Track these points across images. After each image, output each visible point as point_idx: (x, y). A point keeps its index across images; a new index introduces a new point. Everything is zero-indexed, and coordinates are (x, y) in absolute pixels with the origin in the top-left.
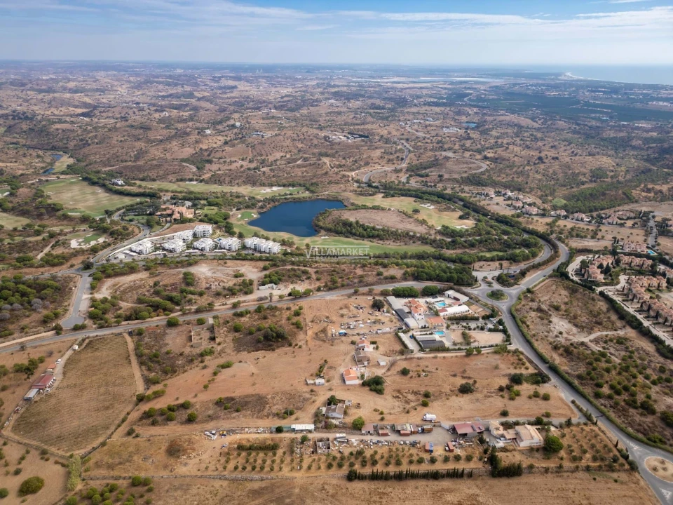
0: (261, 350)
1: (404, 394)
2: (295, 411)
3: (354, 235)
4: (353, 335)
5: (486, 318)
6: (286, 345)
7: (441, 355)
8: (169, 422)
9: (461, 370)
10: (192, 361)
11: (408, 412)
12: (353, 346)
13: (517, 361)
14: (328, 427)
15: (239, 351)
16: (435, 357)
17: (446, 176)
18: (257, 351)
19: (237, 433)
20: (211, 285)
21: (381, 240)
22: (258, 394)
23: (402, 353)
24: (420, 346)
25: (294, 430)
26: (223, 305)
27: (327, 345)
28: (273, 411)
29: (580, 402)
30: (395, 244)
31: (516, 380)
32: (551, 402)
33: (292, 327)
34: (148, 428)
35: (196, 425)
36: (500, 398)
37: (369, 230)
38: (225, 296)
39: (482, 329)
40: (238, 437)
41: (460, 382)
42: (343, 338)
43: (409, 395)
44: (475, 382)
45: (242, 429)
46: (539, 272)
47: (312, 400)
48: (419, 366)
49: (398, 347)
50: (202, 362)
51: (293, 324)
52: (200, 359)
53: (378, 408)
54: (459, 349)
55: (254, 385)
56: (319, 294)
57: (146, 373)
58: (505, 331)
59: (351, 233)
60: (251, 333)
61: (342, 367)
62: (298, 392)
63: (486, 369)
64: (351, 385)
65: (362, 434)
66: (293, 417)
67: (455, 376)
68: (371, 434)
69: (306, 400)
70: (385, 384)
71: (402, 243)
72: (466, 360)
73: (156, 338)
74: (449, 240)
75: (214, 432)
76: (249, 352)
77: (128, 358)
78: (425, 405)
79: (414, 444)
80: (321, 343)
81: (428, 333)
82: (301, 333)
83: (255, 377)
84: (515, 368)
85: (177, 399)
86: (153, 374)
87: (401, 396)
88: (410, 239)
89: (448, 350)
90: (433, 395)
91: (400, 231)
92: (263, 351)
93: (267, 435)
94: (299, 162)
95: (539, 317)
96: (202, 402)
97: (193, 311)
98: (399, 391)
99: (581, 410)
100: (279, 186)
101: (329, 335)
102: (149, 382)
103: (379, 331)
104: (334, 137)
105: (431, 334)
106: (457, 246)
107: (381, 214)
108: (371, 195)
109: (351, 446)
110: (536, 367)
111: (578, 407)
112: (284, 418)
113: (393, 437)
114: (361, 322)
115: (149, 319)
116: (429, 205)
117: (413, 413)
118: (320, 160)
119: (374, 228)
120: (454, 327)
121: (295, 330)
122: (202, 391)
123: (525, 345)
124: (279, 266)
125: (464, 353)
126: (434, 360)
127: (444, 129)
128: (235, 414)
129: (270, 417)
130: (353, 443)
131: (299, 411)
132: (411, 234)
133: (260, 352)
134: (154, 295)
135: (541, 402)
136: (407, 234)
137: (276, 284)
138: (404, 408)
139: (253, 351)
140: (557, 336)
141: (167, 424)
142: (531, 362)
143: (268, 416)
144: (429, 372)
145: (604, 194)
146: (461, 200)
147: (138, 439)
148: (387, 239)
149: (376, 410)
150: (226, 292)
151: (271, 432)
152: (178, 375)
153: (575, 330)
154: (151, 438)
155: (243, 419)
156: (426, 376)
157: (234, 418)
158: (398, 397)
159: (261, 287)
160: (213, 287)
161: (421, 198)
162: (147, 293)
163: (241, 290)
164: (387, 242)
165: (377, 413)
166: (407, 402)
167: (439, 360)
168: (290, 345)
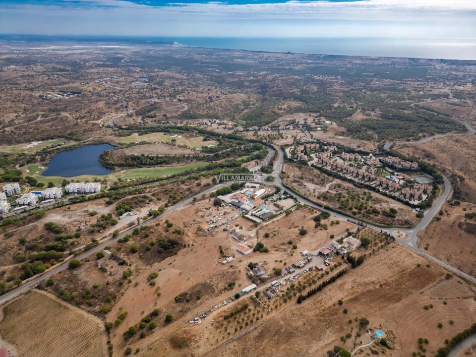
0: (167, 257)
1: (279, 247)
2: (234, 282)
3: (145, 164)
4: (220, 226)
5: (276, 193)
6: (182, 247)
7: (275, 219)
8: (153, 330)
9: (291, 224)
10: (121, 284)
11: (292, 255)
12: (226, 232)
13: (310, 210)
14: (263, 281)
16: (273, 222)
17: (168, 115)
18: (164, 259)
19: (212, 312)
20: (79, 227)
21: (168, 164)
23: (256, 226)
24: (262, 218)
25: (245, 293)
26: (103, 238)
27: (209, 238)
28: (221, 288)
29: (351, 219)
30: (179, 165)
31: (317, 219)
32: (341, 223)
33: (174, 235)
34: (140, 342)
35: (176, 322)
36: (321, 231)
37: (155, 159)
38: (99, 231)
39: (280, 199)
40: (215, 313)
41: (297, 231)
42: (216, 230)
43: (281, 246)
44: (303, 227)
45: (213, 307)
46: (277, 162)
47: (237, 272)
48: (270, 230)
49: (251, 224)
50: (130, 282)
51: (174, 233)
52: (126, 281)
53: (276, 259)
54: (281, 213)
55: (188, 279)
56: (169, 208)
57: (90, 309)
58: (291, 197)
59: (142, 164)
60: (148, 250)
61: (232, 246)
62: (224, 271)
63: (301, 219)
64: (249, 254)
65: (283, 277)
66: (237, 285)
67: (290, 228)
68: (287, 275)
69: (233, 273)
71: (184, 163)
72: (289, 217)
73: (72, 281)
74: (212, 155)
75: (196, 319)
76: (159, 262)
77: (60, 306)
78: (295, 248)
79: (311, 269)
80: (206, 237)
81: (259, 209)
82: (184, 236)
83: (183, 274)
84: (312, 214)
85: (143, 312)
86: (97, 307)
88: (187, 159)
89: (275, 216)
91: (178, 156)
92: (169, 258)
93: (233, 303)
94: (39, 119)
95: (299, 185)
96: (165, 306)
97: (83, 250)
98: (274, 247)
99: (354, 223)
100: (38, 140)
101: (207, 231)
102: (102, 314)
103: (233, 218)
104: (50, 96)
105: (261, 210)
106: (220, 157)
107: (151, 146)
108: (128, 135)
109: (284, 286)
110: (320, 210)
111: (352, 222)
112: (232, 289)
113: (298, 271)
114: (217, 217)
115: (46, 271)
116: (176, 135)
117: (294, 254)
118: (60, 114)
119: (157, 157)
120: (267, 202)
121: (179, 236)
122: (157, 299)
123: (306, 201)
124: (120, 199)
125: (284, 214)
126: (273, 224)
127: (133, 83)
128: (199, 302)
129: (223, 292)
130: (283, 284)
131: (237, 281)
132: (186, 156)
133: (166, 259)
134: (28, 252)
135: (337, 226)
136: (184, 156)
137: (130, 211)
138: (288, 254)
139: (162, 260)
140: (314, 192)
141: (154, 332)
142: (316, 209)
143: (221, 292)
144: (277, 231)
145: (263, 114)
146: (195, 129)
147: (140, 352)
148: (172, 163)
149: (276, 261)
150: (96, 229)
151: (233, 300)
152: (119, 299)
153: (318, 187)
154: (151, 347)
155: (208, 302)
156: (278, 233)
157: (201, 304)
158: (277, 250)
159: (121, 217)
160: (82, 228)
161: (168, 132)
162: (20, 252)
163: (108, 223)
164: (174, 165)
165: (279, 262)
166: (285, 250)
167: (276, 223)
168: (185, 246)
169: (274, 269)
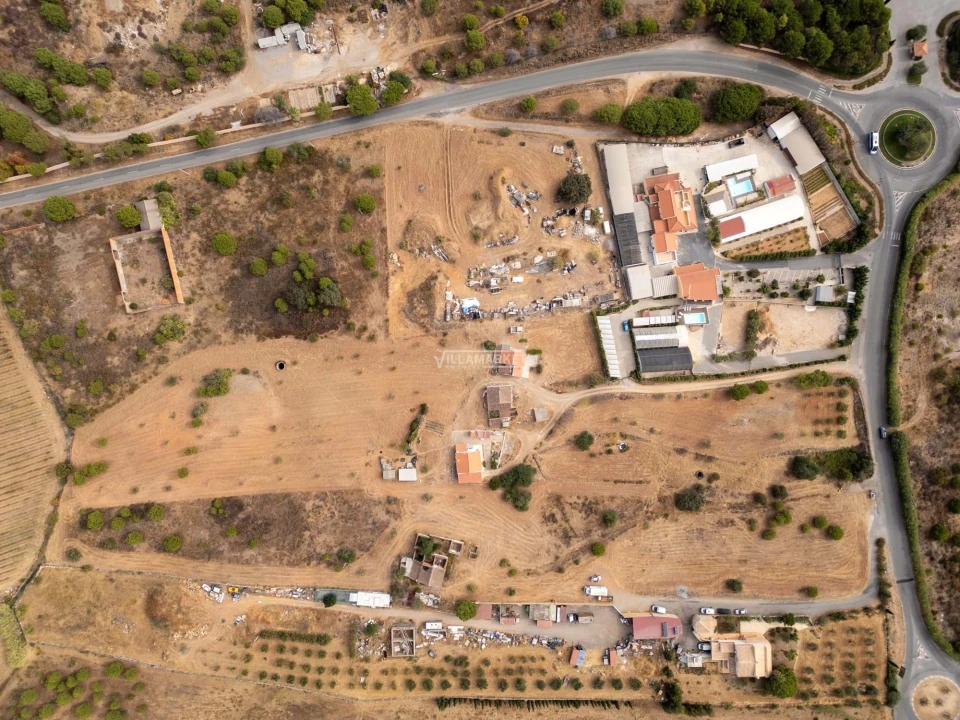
0: (287, 333)
1: (568, 508)
2: (358, 553)
4: (494, 316)
5: (832, 250)
6: (342, 326)
9: (701, 436)
10: (140, 357)
11: (560, 570)
13: (830, 414)
15: (238, 331)
16: (659, 397)
18: (278, 336)
22: (287, 496)
23: (590, 384)
24: (637, 363)
27: (428, 342)
28: (318, 550)
29: (893, 545)
31: (802, 467)
33: (350, 261)
36: (745, 529)
39: (803, 294)
40: (261, 601)
41: (687, 471)
42: (470, 326)
43: (575, 512)
45: (266, 587)
48: (615, 420)
50: (163, 360)
52: (155, 353)
53: (510, 556)
55: (277, 460)
57: (54, 386)
61: (456, 424)
62: (365, 502)
63: (754, 437)
64: (468, 485)
66: (355, 566)
67: (682, 451)
69: (377, 526)
70: (538, 477)
72: (725, 407)
76: (261, 338)
79: (554, 646)
80: (420, 332)
82: (375, 285)
83: (279, 430)
84: (817, 434)
87: (558, 516)
90: (622, 516)
92: (290, 339)
96: (186, 505)
98: (558, 500)
99: (880, 569)
102: (72, 416)
105: (677, 323)
109: (448, 643)
110: (862, 432)
111: (879, 558)
112: (337, 569)
113: (522, 625)
114: (518, 265)
117: (570, 571)
120: (740, 288)
123: (876, 360)
126: (655, 405)
129: (314, 563)
130: (452, 636)
131: (366, 555)
133: (283, 340)
135: (817, 545)
137: (304, 24)
138: (557, 558)
139: (270, 335)
143: (309, 559)
144: (633, 438)
149: (503, 562)
150: (167, 69)
154: (114, 576)
155: (265, 567)
156: (625, 448)
157: (247, 562)
158: (552, 518)
159: (263, 41)
165: (505, 570)
166: (567, 537)
167: (665, 402)
168: (349, 327)
169: (470, 588)
